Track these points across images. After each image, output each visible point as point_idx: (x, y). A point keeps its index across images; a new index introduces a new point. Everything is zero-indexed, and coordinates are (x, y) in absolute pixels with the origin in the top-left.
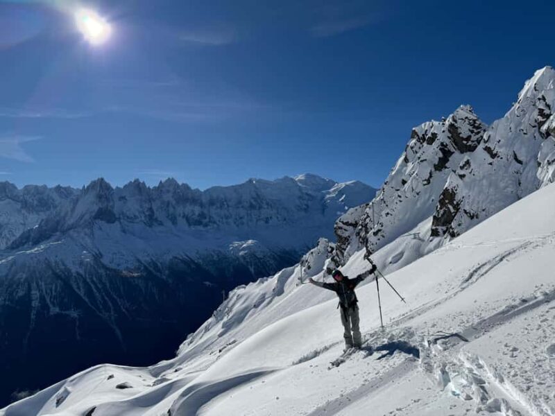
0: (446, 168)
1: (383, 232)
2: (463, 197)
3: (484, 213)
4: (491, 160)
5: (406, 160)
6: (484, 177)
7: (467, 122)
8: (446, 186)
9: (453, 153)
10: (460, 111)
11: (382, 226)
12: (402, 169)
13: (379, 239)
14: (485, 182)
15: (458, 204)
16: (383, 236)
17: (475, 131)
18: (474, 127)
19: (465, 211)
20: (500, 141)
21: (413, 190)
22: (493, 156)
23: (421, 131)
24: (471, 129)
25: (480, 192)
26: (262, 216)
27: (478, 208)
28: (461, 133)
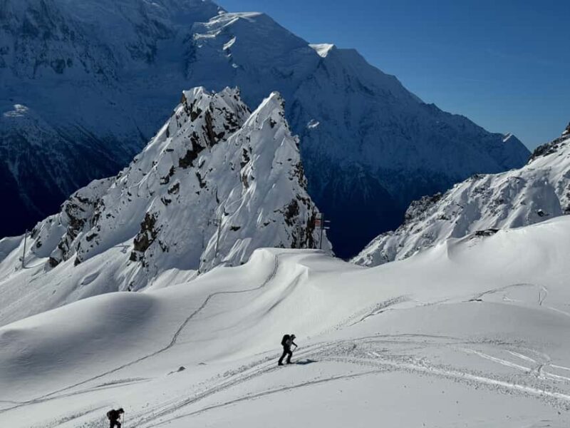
0: (192, 165)
1: (99, 238)
2: (162, 226)
3: (175, 247)
4: (199, 189)
5: (167, 133)
6: (186, 207)
7: (224, 114)
8: (148, 211)
9: (204, 148)
10: (220, 98)
11: (99, 230)
12: (160, 143)
13: (92, 246)
14: (185, 213)
15: (155, 233)
16: (97, 243)
17: (231, 128)
18: (230, 122)
19: (160, 242)
20: (212, 169)
21: (148, 188)
22: (203, 185)
23: (191, 99)
24: (226, 124)
25: (178, 224)
26: (50, 57)
27: (171, 240)
28: (214, 127)
